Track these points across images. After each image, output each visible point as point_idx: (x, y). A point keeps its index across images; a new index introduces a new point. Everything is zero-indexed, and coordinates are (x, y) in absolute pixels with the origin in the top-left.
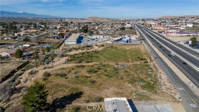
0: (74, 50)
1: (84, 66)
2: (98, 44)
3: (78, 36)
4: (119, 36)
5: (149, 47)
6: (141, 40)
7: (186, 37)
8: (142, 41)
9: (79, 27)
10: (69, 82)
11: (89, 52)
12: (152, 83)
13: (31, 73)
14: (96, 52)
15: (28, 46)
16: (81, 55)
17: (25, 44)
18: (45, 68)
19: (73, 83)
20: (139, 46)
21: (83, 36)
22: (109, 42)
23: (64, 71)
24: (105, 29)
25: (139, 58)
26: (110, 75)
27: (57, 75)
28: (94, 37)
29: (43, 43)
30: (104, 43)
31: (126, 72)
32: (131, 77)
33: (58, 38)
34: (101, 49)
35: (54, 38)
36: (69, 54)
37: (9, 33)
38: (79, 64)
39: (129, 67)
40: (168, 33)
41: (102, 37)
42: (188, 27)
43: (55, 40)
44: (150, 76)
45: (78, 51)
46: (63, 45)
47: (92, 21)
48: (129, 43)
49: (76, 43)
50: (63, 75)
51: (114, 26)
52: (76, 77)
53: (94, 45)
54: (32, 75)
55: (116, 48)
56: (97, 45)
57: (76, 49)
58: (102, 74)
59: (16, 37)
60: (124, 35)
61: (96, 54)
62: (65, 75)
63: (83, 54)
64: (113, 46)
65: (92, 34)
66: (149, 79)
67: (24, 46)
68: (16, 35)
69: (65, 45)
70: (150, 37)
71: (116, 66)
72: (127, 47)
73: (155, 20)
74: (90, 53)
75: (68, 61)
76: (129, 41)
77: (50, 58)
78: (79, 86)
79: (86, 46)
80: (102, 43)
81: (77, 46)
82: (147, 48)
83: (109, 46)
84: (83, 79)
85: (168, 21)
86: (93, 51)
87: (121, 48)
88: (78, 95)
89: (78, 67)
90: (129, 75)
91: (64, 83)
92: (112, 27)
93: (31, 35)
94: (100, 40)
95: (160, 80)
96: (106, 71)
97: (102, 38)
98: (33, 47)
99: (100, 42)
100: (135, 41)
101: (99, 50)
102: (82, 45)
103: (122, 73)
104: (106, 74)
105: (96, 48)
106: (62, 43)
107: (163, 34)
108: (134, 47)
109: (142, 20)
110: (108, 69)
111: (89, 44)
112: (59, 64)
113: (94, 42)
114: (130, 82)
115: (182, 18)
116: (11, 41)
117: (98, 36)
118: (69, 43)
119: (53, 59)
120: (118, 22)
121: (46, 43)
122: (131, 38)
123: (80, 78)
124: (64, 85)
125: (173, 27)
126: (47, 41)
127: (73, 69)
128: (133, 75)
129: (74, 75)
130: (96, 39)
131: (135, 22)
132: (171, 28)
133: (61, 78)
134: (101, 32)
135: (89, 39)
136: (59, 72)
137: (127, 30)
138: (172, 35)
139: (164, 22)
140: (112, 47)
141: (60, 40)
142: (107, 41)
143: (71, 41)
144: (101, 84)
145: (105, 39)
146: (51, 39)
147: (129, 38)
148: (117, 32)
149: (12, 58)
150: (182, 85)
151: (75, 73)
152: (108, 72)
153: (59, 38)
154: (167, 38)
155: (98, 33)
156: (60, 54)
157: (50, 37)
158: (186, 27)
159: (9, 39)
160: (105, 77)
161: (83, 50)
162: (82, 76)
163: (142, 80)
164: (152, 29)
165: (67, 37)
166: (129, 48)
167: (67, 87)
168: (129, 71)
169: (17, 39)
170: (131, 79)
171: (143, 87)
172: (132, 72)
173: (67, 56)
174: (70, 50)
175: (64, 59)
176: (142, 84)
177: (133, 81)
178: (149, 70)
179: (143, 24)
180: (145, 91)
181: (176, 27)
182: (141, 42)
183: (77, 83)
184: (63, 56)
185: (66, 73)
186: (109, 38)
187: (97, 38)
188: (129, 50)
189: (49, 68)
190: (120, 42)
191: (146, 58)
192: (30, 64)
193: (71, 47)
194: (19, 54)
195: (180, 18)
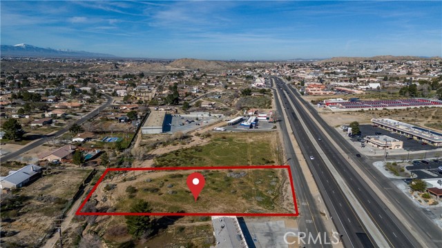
0: (161, 145)
1: (181, 176)
2: (200, 132)
3: (164, 115)
4: (239, 112)
5: (286, 137)
6: (275, 122)
7: (356, 113)
8: (277, 124)
10: (165, 198)
11: (186, 149)
12: (273, 197)
13: (108, 188)
14: (198, 149)
15: (82, 140)
16: (174, 156)
17: (75, 136)
18: (125, 180)
19: (170, 200)
20: (270, 136)
21: (172, 113)
22: (219, 129)
23: (153, 184)
25: (263, 159)
26: (220, 189)
27: (147, 190)
28: (193, 115)
29: (104, 133)
30: (210, 128)
31: (242, 183)
32: (247, 190)
33: (127, 121)
34: (206, 141)
35: (120, 121)
36: (154, 153)
37: (32, 111)
38: (174, 173)
39: (246, 176)
40: (327, 104)
41: (206, 115)
42: (371, 88)
43: (122, 124)
44: (273, 187)
45: (167, 147)
46: (139, 135)
47: (183, 68)
48: (253, 129)
49: (161, 131)
50: (154, 191)
51: (231, 83)
52: (173, 192)
53: (192, 134)
54: (111, 191)
55: (231, 140)
56: (198, 135)
57: (165, 144)
58: (208, 186)
59: (50, 122)
60: (248, 109)
61: (197, 153)
62: (157, 190)
63: (177, 153)
64: (227, 136)
65: (187, 107)
66: (270, 192)
67: (74, 140)
68: (47, 115)
69: (142, 135)
70: (294, 114)
71: (228, 175)
72: (250, 138)
73: (317, 67)
74: (188, 151)
75: (156, 168)
76: (254, 125)
77: (126, 164)
78: (179, 204)
79: (179, 136)
80: (206, 130)
81: (163, 137)
82: (282, 141)
83: (219, 136)
84: (183, 195)
85: (342, 69)
86: (192, 148)
87: (239, 141)
89: (173, 177)
90: (245, 188)
91: (159, 200)
92: (226, 87)
93: (75, 114)
94: (204, 123)
95: (284, 193)
96: (213, 183)
97: (207, 119)
98: (90, 142)
99: (203, 128)
100: (265, 124)
101: (202, 145)
102: (173, 133)
103: (235, 184)
104: (213, 186)
105: (197, 141)
106: (137, 132)
107: (318, 108)
108: (260, 137)
109: (289, 66)
110: (217, 179)
111: (184, 132)
112: (142, 175)
113: (193, 127)
114: (244, 197)
115: (370, 61)
116: (45, 130)
117: (199, 115)
118: (150, 132)
119: (130, 164)
120: (239, 70)
121: (109, 132)
122: (259, 118)
123: (179, 194)
124: (159, 204)
125: (343, 89)
126: (110, 129)
127: (167, 180)
128: (251, 187)
129: (170, 190)
130: (196, 121)
131: (274, 72)
132: (340, 90)
133: (152, 195)
134: (205, 104)
135: (183, 121)
136: (149, 185)
137: (256, 94)
138: (333, 111)
139: (332, 73)
140: (224, 138)
141: (132, 125)
142: (215, 123)
143: (153, 128)
145: (213, 120)
146: (115, 123)
147: (254, 118)
148: (236, 101)
149: (66, 165)
150: (308, 199)
151: (170, 187)
152: (217, 185)
153: (129, 120)
154: (323, 117)
155: (199, 107)
156: (141, 156)
157: (112, 120)
158: (367, 88)
159: (40, 125)
160: (213, 192)
161: (175, 145)
162: (182, 191)
163: (261, 194)
164: (303, 94)
165: (144, 119)
166: (252, 140)
167: (164, 207)
168: (245, 181)
169: (53, 125)
170: (247, 194)
171: (259, 203)
172: (250, 184)
173: (151, 157)
174: (154, 147)
175: (149, 163)
176: (260, 199)
177: (248, 196)
178: (274, 179)
179: (289, 79)
180: (261, 208)
181: (349, 90)
182: (275, 127)
183: (176, 201)
184: (145, 158)
185: (158, 186)
186: (220, 117)
187: (197, 119)
188: (252, 143)
189: (131, 179)
190: (239, 128)
191: (274, 160)
192: (99, 173)
193: (154, 139)
194: (78, 157)
195: (366, 61)
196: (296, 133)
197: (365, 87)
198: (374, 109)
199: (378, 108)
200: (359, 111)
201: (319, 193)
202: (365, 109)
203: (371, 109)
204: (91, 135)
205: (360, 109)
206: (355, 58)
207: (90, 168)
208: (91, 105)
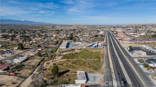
0: (65, 52)
1: (70, 61)
2: (78, 48)
3: (67, 43)
4: (92, 42)
5: (107, 50)
6: (104, 46)
7: (133, 43)
9: (67, 34)
10: (64, 67)
11: (73, 53)
12: (98, 68)
13: (48, 63)
14: (77, 53)
15: (41, 50)
16: (69, 55)
17: (39, 48)
18: (53, 61)
19: (66, 67)
20: (101, 50)
21: (70, 42)
22: (84, 47)
23: (61, 63)
24: (85, 35)
25: (97, 57)
26: (81, 65)
27: (59, 64)
28: (76, 43)
29: (48, 48)
30: (82, 47)
31: (89, 63)
32: (90, 65)
33: (55, 44)
34: (79, 51)
35: (53, 45)
36: (63, 54)
37: (26, 41)
38: (68, 60)
39: (91, 61)
40: (124, 40)
41: (81, 43)
42: (142, 35)
43: (54, 45)
44: (99, 65)
45: (67, 53)
46: (59, 49)
47: (76, 28)
48: (96, 48)
49: (66, 47)
50: (61, 64)
51: (91, 33)
52: (67, 65)
53: (76, 49)
54: (48, 64)
55: (88, 51)
56: (77, 49)
57: (66, 52)
58: (78, 64)
59: (32, 44)
60: (96, 41)
61: (76, 54)
62: (62, 64)
63: (70, 54)
64: (87, 50)
65: (75, 41)
66: (97, 66)
67: (38, 50)
68: (31, 42)
69: (60, 49)
70: (111, 43)
71: (85, 61)
72: (94, 50)
73: (124, 28)
74: (73, 54)
75: (63, 58)
76: (96, 47)
77: (54, 57)
78: (68, 68)
79: (71, 49)
80: (80, 48)
81: (66, 50)
82: (105, 52)
83: (84, 50)
84: (70, 66)
85: (133, 28)
86: (75, 53)
87: (90, 51)
88: (68, 71)
89: (67, 61)
90: (89, 65)
91: (62, 67)
92: (89, 34)
93: (39, 42)
94: (80, 46)
95: (102, 67)
96: (80, 63)
97: (81, 44)
98: (43, 50)
99: (79, 47)
100: (100, 46)
101: (78, 52)
102: (69, 49)
103: (86, 64)
104: (80, 64)
105: (77, 51)
106: (58, 48)
107: (120, 42)
108: (98, 50)
109: (113, 27)
110: (81, 62)
111: (73, 48)
112: (58, 59)
113: (76, 46)
114: (88, 67)
115: (144, 26)
116: (30, 47)
117: (79, 43)
118: (62, 48)
119: (55, 57)
120: (95, 28)
121: (49, 48)
122: (99, 44)
123: (68, 66)
124: (62, 68)
125: (131, 35)
127: (65, 62)
128: (91, 65)
129: (66, 65)
130: (77, 45)
131: (108, 29)
132: (130, 36)
133: (61, 66)
134: (81, 40)
135: (73, 45)
136: (60, 63)
137: (99, 37)
138: (125, 42)
139: (129, 30)
140: (86, 50)
141: (56, 46)
142: (84, 46)
143: (63, 47)
144: (77, 68)
145: (83, 45)
146: (51, 45)
147: (97, 44)
148: (92, 39)
149: (36, 57)
150: (109, 69)
151: (66, 64)
152: (81, 64)
153: (56, 44)
154: (121, 44)
155: (79, 41)
156: (58, 55)
157: (51, 44)
158: (140, 35)
159: (28, 45)
160: (79, 65)
161: (69, 52)
162: (69, 65)
163: (94, 67)
164: (116, 37)
165: (60, 44)
166: (95, 51)
167: (64, 69)
168: (90, 63)
169: (32, 45)
170: (90, 66)
171: (93, 69)
172: (91, 64)
173: (61, 55)
174: (63, 52)
175: (61, 57)
176: (93, 68)
177: (90, 67)
178: (99, 63)
179: (112, 32)
180: (93, 70)
181: (133, 35)
182: (104, 47)
183: (67, 67)
184: (59, 55)
185: (63, 63)
186: (85, 44)
187: (78, 44)
188: (95, 52)
189: (55, 61)
190: (91, 47)
191: (101, 57)
192: (45, 59)
193: (63, 50)
194: (39, 54)
195: (143, 26)
196: (110, 49)
197: (139, 35)
198: (141, 42)
199: (142, 42)
200: (135, 43)
201: (113, 67)
202: (137, 42)
203: (139, 42)
204: (43, 48)
205: (135, 42)
206: (138, 25)
207: (43, 58)
208: (44, 39)
